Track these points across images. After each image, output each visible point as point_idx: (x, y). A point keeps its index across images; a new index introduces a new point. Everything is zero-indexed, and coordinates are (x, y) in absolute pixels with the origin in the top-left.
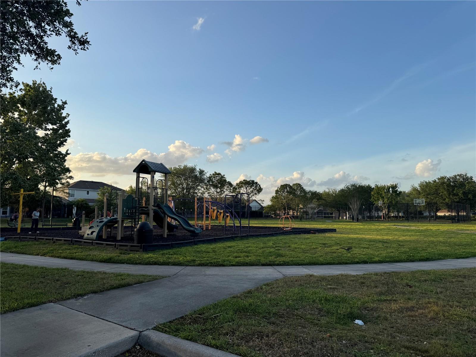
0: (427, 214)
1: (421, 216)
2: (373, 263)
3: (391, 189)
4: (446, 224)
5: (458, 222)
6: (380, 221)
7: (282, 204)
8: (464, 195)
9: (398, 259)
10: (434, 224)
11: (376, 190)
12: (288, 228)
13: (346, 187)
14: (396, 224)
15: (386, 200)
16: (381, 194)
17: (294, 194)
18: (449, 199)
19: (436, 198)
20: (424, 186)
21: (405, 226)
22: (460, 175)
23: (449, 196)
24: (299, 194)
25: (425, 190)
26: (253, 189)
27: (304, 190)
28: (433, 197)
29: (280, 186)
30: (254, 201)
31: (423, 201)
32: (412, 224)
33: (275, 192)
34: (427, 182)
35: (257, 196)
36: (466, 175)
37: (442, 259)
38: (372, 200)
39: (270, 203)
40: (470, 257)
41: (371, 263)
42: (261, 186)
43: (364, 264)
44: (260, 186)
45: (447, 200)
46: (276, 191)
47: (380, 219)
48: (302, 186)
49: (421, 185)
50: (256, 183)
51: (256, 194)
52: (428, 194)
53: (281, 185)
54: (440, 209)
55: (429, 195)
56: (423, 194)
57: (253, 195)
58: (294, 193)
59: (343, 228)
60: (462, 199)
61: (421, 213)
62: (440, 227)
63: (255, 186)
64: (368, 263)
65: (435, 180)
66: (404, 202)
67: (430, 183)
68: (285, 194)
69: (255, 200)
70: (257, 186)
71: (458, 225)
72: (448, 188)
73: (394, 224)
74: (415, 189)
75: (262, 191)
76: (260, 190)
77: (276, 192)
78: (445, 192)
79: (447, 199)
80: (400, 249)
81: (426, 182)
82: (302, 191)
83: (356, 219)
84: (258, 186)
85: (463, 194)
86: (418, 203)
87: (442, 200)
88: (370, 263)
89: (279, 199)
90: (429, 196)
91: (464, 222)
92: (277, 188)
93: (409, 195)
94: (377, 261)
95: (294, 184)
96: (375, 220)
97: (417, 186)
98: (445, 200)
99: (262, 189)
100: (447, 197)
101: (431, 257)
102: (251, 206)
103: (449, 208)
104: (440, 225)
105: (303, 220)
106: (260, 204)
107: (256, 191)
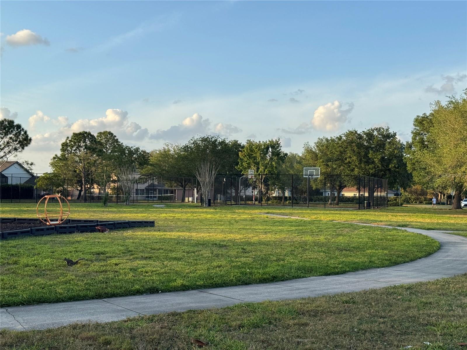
0: (328, 194)
1: (318, 197)
2: (170, 291)
3: (270, 149)
4: (348, 210)
5: (367, 208)
6: (249, 204)
7: (75, 171)
8: (382, 163)
9: (220, 281)
10: (330, 210)
11: (247, 150)
12: (57, 220)
13: (192, 142)
14: (270, 211)
15: (261, 169)
16: (255, 158)
17: (100, 153)
18: (360, 169)
19: (340, 166)
20: (323, 146)
21: (283, 214)
22: (378, 130)
23: (360, 164)
24: (111, 153)
25: (325, 153)
26: (11, 138)
27: (120, 146)
28: (336, 164)
29: (72, 134)
30: (14, 163)
31: (318, 170)
32: (296, 212)
33: (61, 147)
34: (329, 138)
35: (18, 153)
36: (387, 130)
37: (300, 277)
38: (238, 167)
39: (50, 170)
40: (349, 271)
41: (166, 292)
42: (28, 133)
43: (151, 293)
44: (26, 132)
45: (356, 171)
46: (62, 145)
47: (250, 202)
48: (115, 136)
49: (319, 144)
50: (19, 126)
51: (16, 149)
52: (329, 160)
53: (74, 133)
54: (345, 186)
55: (331, 161)
56: (321, 160)
57: (10, 152)
58: (101, 151)
59: (174, 220)
60: (378, 170)
61: (318, 192)
62: (337, 215)
63: (16, 134)
64: (158, 292)
65: (340, 136)
66: (292, 172)
67: (333, 140)
68: (82, 152)
69: (17, 163)
70: (20, 133)
71: (365, 213)
72: (359, 150)
73: (267, 211)
74: (309, 151)
75: (29, 144)
76: (25, 141)
77: (63, 148)
78: (354, 158)
79: (356, 169)
80: (237, 260)
81: (327, 140)
82: (117, 148)
83: (207, 202)
84: (22, 133)
85: (381, 161)
86: (310, 175)
87: (348, 170)
88: (163, 291)
89: (69, 163)
90: (330, 163)
91: (377, 208)
92: (66, 138)
93: (300, 161)
94: (178, 287)
95: (100, 133)
96: (241, 204)
97: (312, 145)
98: (353, 170)
99: (30, 140)
100: (356, 166)
101: (280, 275)
102: (6, 175)
103: (359, 183)
104: (339, 212)
105: (109, 204)
106: (27, 171)
107: (17, 144)
